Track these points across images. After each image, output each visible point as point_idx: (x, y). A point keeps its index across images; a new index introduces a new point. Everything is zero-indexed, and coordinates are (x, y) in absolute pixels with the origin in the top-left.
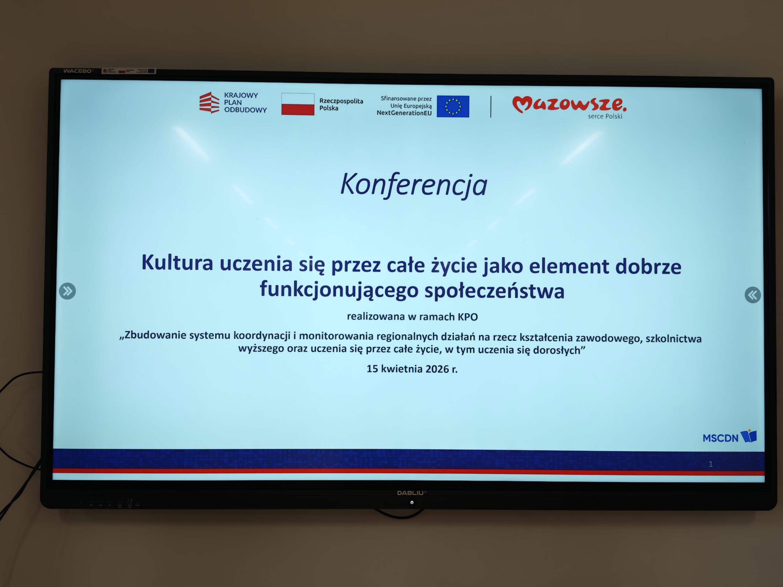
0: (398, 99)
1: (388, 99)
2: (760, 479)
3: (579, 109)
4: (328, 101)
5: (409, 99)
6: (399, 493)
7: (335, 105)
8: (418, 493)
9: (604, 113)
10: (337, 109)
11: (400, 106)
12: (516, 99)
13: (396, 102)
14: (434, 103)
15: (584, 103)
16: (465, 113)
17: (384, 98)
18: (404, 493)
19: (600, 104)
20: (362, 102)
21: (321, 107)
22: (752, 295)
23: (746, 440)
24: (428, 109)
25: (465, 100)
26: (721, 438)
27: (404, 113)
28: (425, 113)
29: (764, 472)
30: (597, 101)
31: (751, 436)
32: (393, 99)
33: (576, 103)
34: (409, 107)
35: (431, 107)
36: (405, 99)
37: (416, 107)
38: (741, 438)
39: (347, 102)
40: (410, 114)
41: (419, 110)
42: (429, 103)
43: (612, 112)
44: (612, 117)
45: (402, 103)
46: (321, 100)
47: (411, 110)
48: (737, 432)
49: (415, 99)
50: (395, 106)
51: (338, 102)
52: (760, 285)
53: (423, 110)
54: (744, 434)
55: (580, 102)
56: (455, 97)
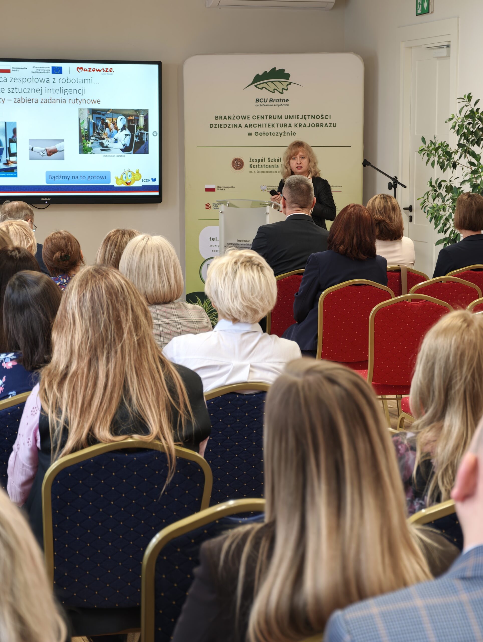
0: (39, 67)
1: (35, 67)
2: (157, 194)
3: (98, 72)
4: (15, 68)
5: (42, 68)
6: (42, 199)
7: (17, 69)
8: (48, 199)
9: (107, 73)
10: (18, 71)
11: (39, 70)
12: (78, 68)
13: (38, 69)
14: (51, 69)
15: (100, 70)
16: (61, 72)
17: (34, 67)
18: (44, 199)
19: (105, 70)
20: (26, 69)
21: (13, 70)
22: (155, 134)
23: (153, 181)
24: (48, 71)
25: (61, 68)
26: (145, 180)
27: (41, 72)
28: (48, 72)
29: (158, 191)
30: (104, 69)
31: (154, 180)
32: (37, 67)
33: (97, 69)
34: (42, 70)
35: (49, 70)
36: (41, 68)
37: (45, 70)
38: (151, 180)
39: (22, 68)
40: (43, 73)
41: (46, 71)
42: (49, 69)
43: (109, 72)
44: (109, 74)
45: (40, 69)
46: (13, 68)
47: (43, 71)
48: (150, 179)
49: (44, 68)
50: (37, 70)
51: (18, 68)
52: (157, 130)
53: (47, 71)
54: (152, 179)
55: (99, 69)
56: (58, 67)
